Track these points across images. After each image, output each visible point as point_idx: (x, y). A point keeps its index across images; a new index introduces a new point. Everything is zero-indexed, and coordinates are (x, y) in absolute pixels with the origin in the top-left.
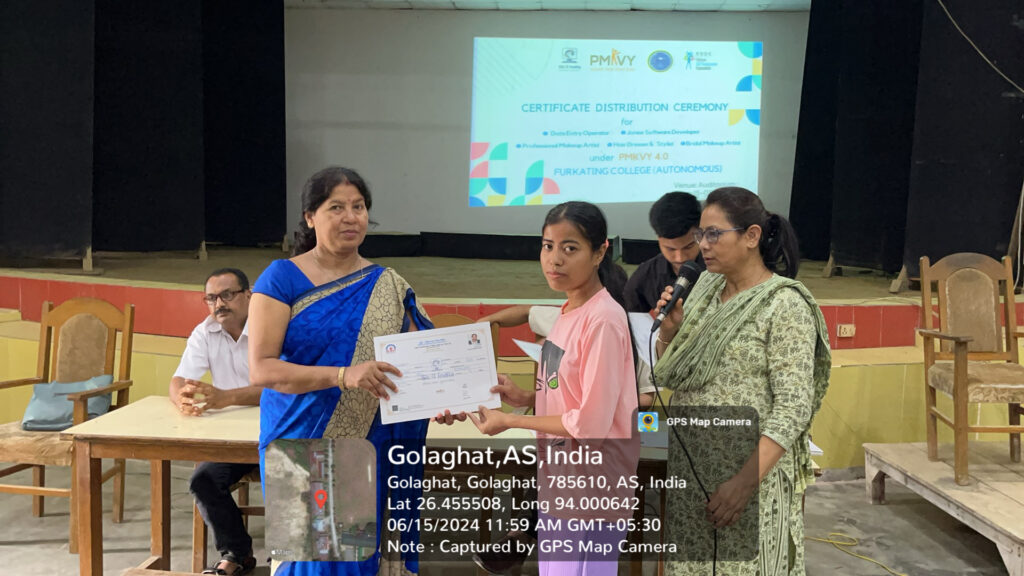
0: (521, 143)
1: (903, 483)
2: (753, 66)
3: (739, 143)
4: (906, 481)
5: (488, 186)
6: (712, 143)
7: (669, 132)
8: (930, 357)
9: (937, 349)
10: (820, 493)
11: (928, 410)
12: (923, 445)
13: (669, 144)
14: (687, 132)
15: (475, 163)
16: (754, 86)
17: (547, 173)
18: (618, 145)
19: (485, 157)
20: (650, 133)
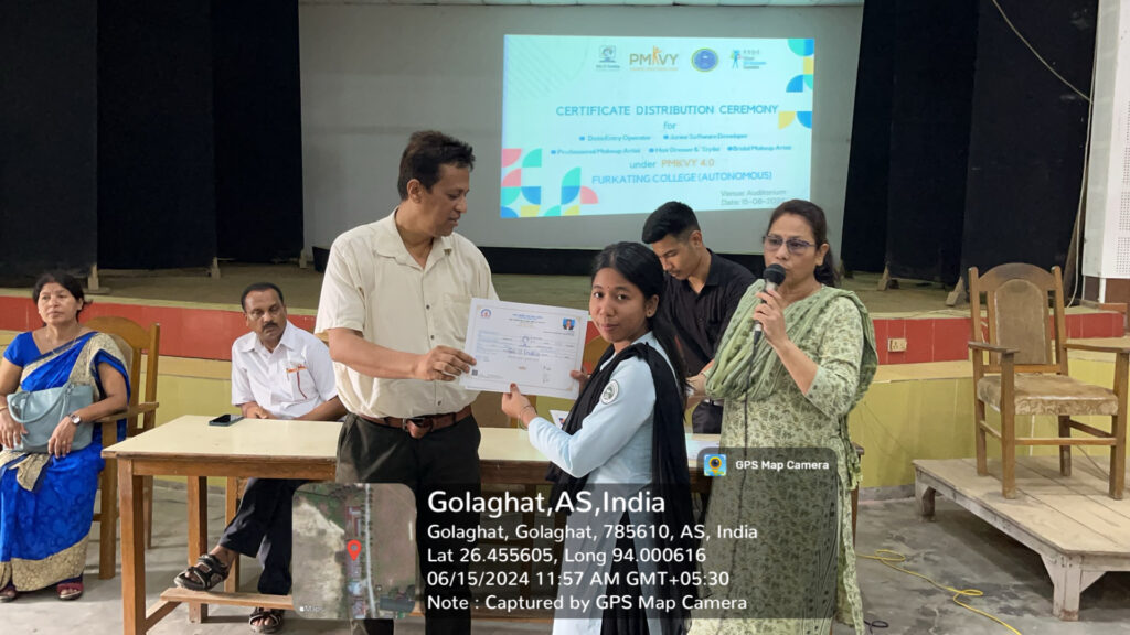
0: (556, 149)
1: (952, 498)
2: (805, 65)
3: (789, 148)
4: (955, 497)
5: (521, 195)
6: (761, 148)
7: (715, 137)
8: (980, 370)
9: (986, 362)
10: (870, 512)
11: (978, 423)
12: (973, 460)
13: (715, 149)
14: (734, 136)
15: (506, 171)
16: (805, 86)
17: (585, 182)
18: (660, 150)
19: (518, 165)
20: (695, 138)
